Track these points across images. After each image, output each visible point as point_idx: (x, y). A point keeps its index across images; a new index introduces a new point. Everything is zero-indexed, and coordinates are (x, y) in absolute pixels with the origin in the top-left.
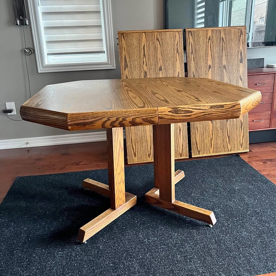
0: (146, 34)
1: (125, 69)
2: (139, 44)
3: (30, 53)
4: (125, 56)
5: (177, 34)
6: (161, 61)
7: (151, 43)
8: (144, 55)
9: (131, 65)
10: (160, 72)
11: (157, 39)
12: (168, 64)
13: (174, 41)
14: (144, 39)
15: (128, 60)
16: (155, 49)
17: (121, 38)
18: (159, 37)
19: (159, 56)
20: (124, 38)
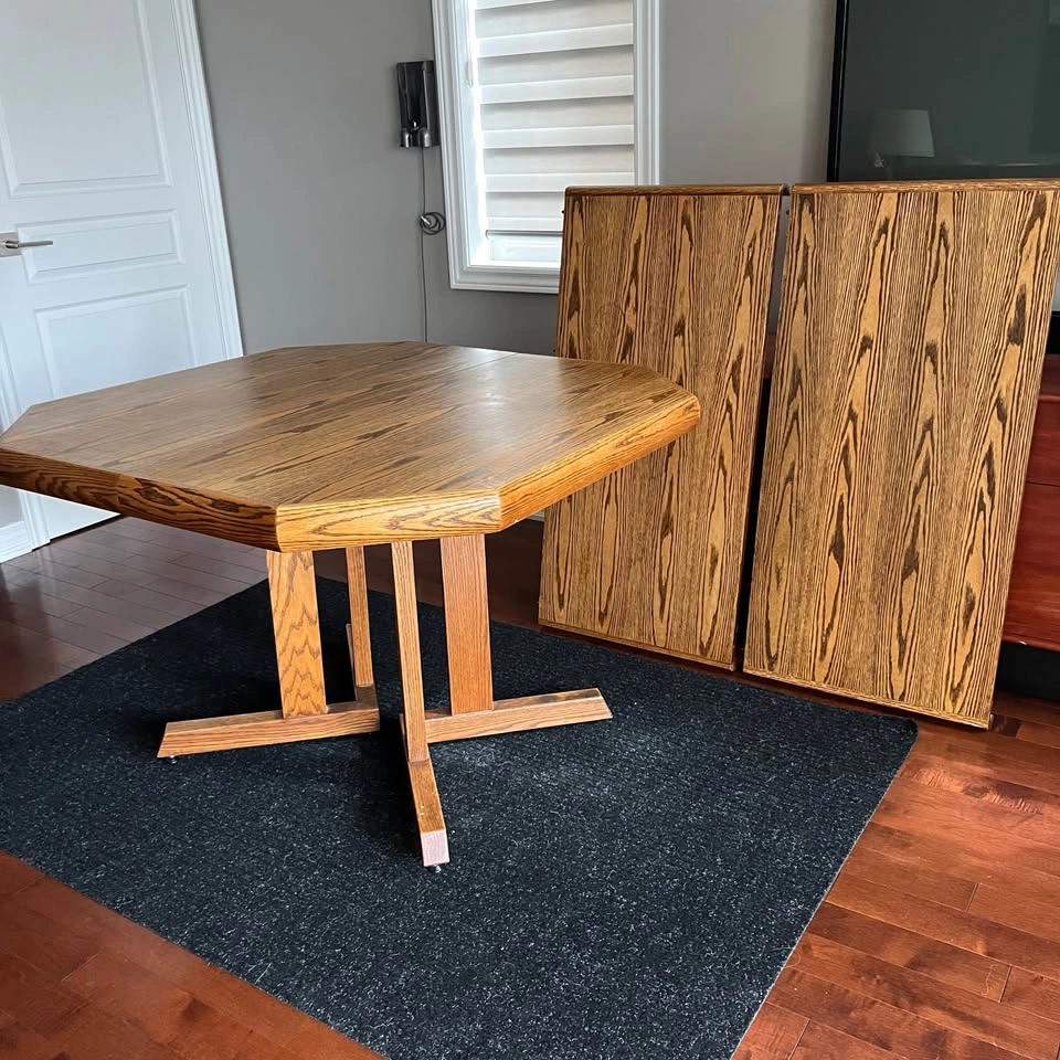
0: (649, 200)
1: (570, 317)
2: (624, 233)
3: (436, 229)
4: (576, 273)
5: (758, 203)
6: (686, 300)
7: (660, 234)
8: (634, 273)
9: (589, 302)
10: (677, 338)
11: (686, 221)
12: (707, 314)
13: (744, 228)
14: (640, 219)
15: (582, 285)
16: (673, 255)
17: (573, 211)
18: (690, 212)
19: (683, 281)
20: (581, 211)
